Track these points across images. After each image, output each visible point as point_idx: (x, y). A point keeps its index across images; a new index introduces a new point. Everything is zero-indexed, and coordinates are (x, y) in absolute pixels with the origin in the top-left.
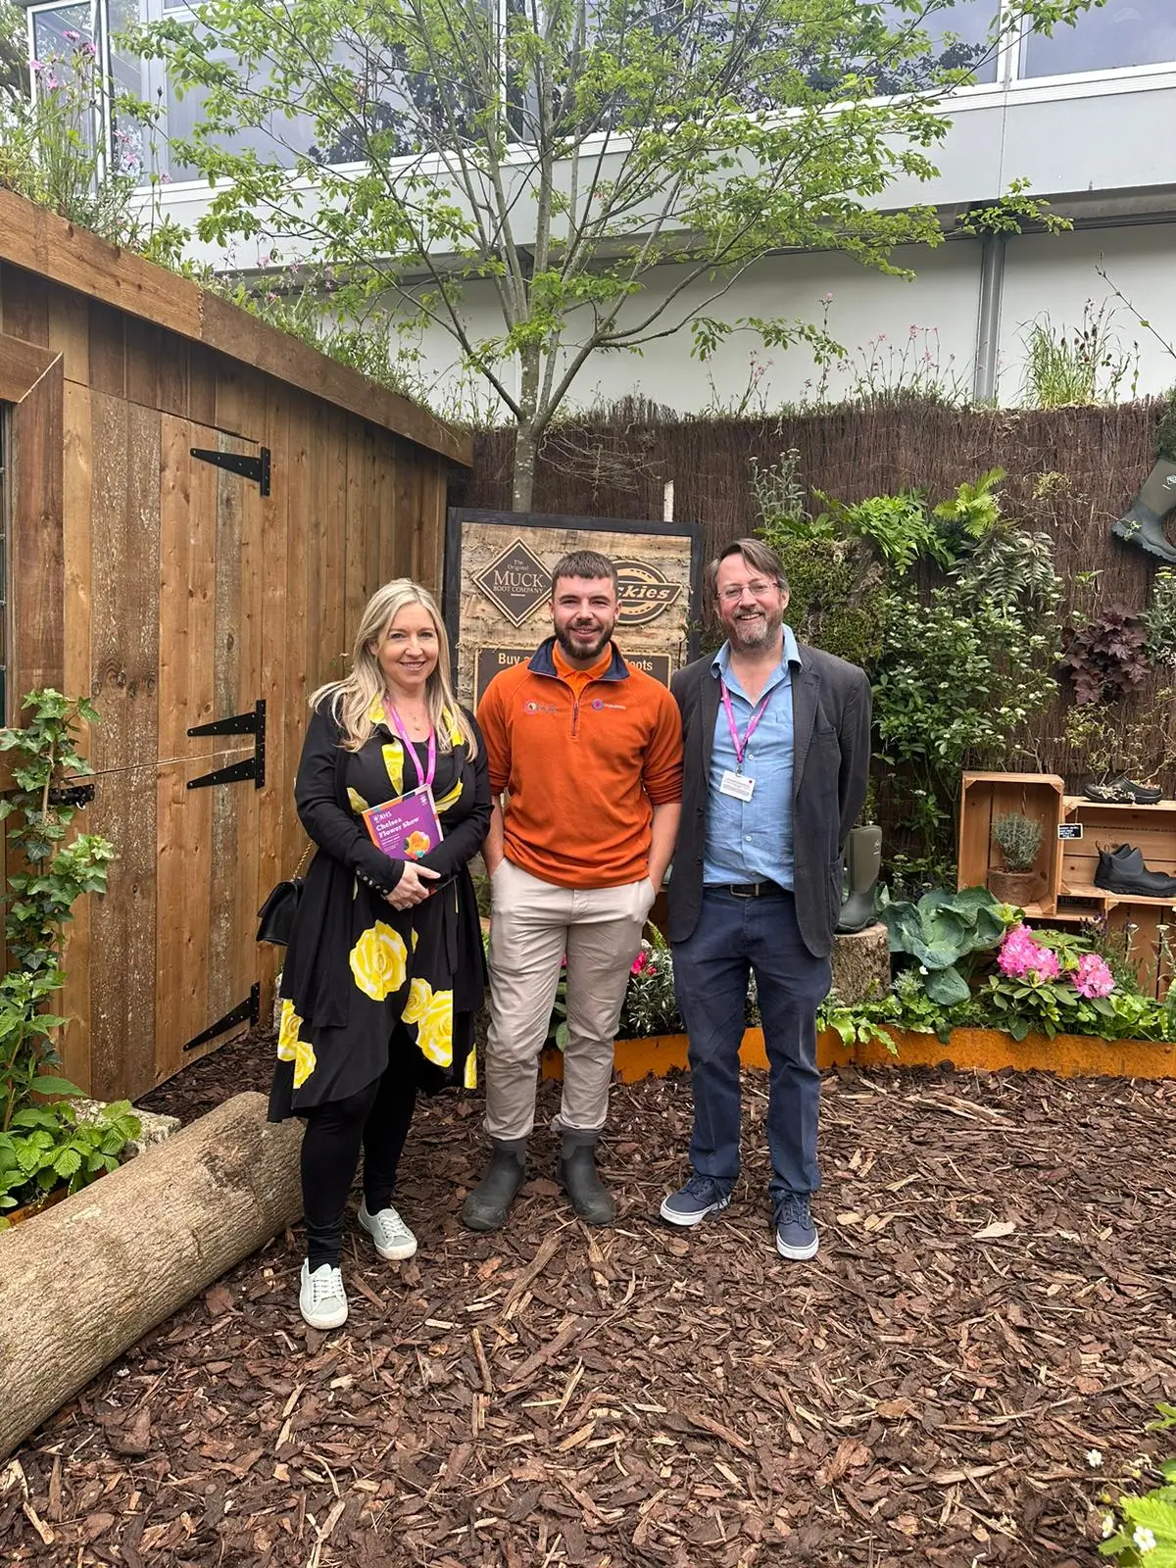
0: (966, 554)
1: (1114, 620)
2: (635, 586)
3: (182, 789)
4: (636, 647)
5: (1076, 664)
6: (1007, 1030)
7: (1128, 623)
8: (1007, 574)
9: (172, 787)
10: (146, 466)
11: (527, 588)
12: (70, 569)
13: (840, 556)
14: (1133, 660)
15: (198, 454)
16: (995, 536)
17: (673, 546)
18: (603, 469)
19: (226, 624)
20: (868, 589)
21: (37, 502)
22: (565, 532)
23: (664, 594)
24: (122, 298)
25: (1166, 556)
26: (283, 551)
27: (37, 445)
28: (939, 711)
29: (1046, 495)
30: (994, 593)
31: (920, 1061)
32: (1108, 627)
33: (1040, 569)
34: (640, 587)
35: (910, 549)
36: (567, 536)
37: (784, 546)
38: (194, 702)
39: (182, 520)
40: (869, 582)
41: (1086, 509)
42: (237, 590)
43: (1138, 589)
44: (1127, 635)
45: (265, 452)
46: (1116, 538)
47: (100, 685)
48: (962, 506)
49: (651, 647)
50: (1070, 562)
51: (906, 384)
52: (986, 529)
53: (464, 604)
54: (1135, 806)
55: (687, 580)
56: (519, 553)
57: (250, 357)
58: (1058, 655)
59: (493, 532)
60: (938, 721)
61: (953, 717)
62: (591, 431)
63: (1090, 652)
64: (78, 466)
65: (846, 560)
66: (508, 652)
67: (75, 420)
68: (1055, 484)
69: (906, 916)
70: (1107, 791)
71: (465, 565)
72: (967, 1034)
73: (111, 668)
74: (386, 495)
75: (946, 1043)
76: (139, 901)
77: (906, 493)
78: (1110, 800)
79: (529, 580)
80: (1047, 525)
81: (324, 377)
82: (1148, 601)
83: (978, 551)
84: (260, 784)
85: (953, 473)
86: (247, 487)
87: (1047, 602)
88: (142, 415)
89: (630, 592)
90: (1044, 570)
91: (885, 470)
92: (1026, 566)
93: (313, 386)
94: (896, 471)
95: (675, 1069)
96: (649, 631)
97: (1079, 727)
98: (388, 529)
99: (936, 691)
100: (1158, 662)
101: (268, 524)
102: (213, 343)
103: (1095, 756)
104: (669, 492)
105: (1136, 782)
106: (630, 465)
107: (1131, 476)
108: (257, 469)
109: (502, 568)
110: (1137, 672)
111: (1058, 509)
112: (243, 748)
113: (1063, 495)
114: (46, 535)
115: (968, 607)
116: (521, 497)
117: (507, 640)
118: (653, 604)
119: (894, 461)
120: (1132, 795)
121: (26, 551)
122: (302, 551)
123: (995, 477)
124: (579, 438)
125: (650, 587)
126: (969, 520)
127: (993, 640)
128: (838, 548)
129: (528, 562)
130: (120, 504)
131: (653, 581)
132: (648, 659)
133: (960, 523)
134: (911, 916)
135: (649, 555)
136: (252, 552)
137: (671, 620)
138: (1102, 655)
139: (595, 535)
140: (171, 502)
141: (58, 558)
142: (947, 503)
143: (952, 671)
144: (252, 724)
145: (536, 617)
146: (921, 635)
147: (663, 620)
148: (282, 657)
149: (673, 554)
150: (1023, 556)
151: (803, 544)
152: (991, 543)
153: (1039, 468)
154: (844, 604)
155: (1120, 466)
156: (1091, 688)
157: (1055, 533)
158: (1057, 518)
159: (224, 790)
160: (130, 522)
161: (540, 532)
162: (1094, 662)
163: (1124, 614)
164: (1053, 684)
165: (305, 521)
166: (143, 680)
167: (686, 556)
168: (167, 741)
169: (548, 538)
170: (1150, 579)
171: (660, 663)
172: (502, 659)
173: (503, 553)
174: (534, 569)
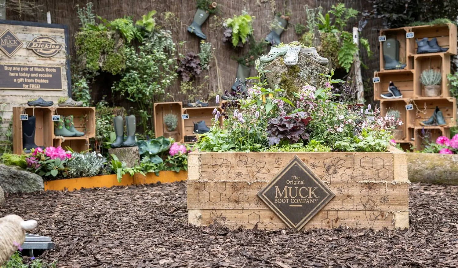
0: (147, 37)
1: (191, 56)
2: (48, 44)
4: (50, 64)
5: (182, 70)
6: (174, 170)
7: (195, 57)
8: (160, 43)
11: (12, 45)
13: (110, 37)
14: (197, 68)
16: (155, 31)
17: (58, 32)
18: (22, 7)
20: (119, 47)
22: (23, 26)
23: (57, 47)
25: (203, 37)
28: (145, 84)
29: (168, 19)
30: (156, 48)
31: (151, 182)
32: (190, 58)
33: (169, 41)
34: (50, 44)
35: (131, 34)
36: (24, 28)
37: (91, 33)
40: (120, 45)
41: (179, 23)
43: (196, 47)
44: (195, 61)
46: (189, 32)
48: (144, 22)
49: (55, 64)
50: (177, 39)
52: (152, 29)
54: (201, 108)
55: (64, 42)
56: (8, 33)
58: (176, 67)
60: (145, 87)
61: (149, 85)
63: (185, 66)
65: (112, 38)
66: (8, 66)
68: (170, 16)
69: (142, 144)
70: (194, 104)
72: (163, 173)
75: (158, 176)
77: (126, 18)
78: (195, 107)
79: (13, 42)
80: (169, 28)
82: (199, 50)
83: (150, 35)
85: (140, 12)
87: (172, 51)
89: (46, 46)
90: (170, 41)
91: (119, 11)
92: (165, 40)
94: (122, 11)
95: (83, 188)
96: (54, 59)
97: (185, 87)
99: (143, 78)
100: (204, 69)
103: (190, 96)
104: (49, 15)
105: (201, 101)
106: (30, 6)
107: (191, 14)
109: (3, 38)
110: (198, 71)
111: (172, 23)
113: (173, 19)
115: (149, 52)
116: (2, 15)
117: (7, 62)
118: (54, 50)
119: (121, 7)
120: (200, 105)
123: (153, 13)
125: (53, 45)
126: (146, 26)
127: (158, 61)
128: (109, 34)
129: (12, 36)
131: (54, 43)
132: (54, 68)
133: (144, 27)
134: (144, 144)
135: (51, 34)
137: (60, 55)
138: (189, 67)
139: (33, 28)
142: (140, 21)
143: (148, 71)
145: (16, 54)
146: (137, 61)
147: (58, 55)
149: (59, 34)
150: (163, 37)
151: (97, 33)
152: (154, 33)
153: (165, 11)
154: (112, 52)
155: (188, 11)
156: (187, 77)
157: (172, 30)
158: (172, 25)
161: (15, 26)
162: (187, 69)
163: (194, 54)
164: (176, 75)
167: (63, 35)
169: (18, 29)
170: (199, 44)
171: (58, 69)
172: (6, 68)
173: (4, 33)
174: (14, 38)
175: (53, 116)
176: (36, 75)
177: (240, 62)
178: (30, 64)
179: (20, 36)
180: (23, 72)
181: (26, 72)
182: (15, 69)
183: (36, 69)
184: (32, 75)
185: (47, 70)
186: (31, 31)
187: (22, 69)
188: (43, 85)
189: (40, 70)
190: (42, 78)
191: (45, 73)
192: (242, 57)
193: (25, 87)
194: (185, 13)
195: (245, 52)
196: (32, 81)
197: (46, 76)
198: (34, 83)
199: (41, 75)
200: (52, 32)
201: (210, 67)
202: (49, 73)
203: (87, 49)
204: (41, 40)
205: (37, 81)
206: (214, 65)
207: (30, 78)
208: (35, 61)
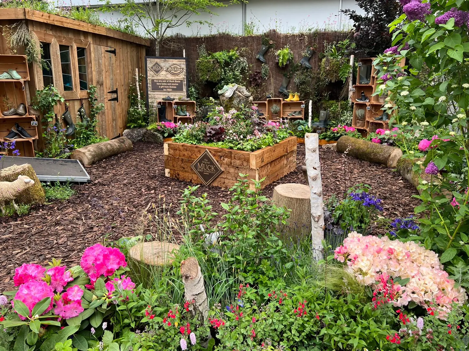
1: (256, 72)
3: (107, 101)
4: (177, 78)
7: (259, 73)
8: (239, 65)
9: (106, 100)
10: (100, 54)
11: (158, 69)
12: (93, 69)
13: (212, 62)
15: (106, 51)
16: (237, 58)
17: (182, 61)
18: (173, 46)
19: (111, 76)
21: (89, 61)
23: (181, 69)
24: (97, 32)
25: (263, 61)
26: (118, 65)
27: (88, 53)
30: (237, 69)
32: (256, 74)
33: (244, 64)
35: (223, 61)
36: (165, 60)
38: (108, 88)
39: (105, 61)
40: (217, 67)
41: (252, 53)
42: (113, 71)
44: (258, 75)
45: (115, 49)
46: (257, 59)
47: (97, 85)
48: (231, 53)
49: (180, 78)
50: (250, 63)
51: (224, 32)
52: (235, 57)
53: (148, 72)
55: (185, 67)
56: (157, 63)
57: (112, 36)
58: (248, 79)
59: (152, 60)
62: (171, 39)
64: (93, 55)
66: (156, 80)
67: (92, 49)
68: (246, 49)
71: (148, 65)
73: (98, 82)
74: (135, 53)
76: (103, 116)
77: (224, 51)
80: (245, 56)
81: (123, 36)
82: (261, 69)
83: (234, 61)
84: (118, 102)
85: (230, 47)
86: (113, 55)
87: (246, 70)
88: (99, 47)
89: (176, 69)
93: (121, 38)
96: (179, 76)
97: (251, 90)
98: (135, 59)
100: (264, 79)
101: (116, 60)
102: (107, 35)
104: (184, 51)
106: (178, 45)
107: (259, 47)
108: (114, 52)
109: (154, 66)
110: (260, 81)
111: (248, 53)
112: (115, 96)
113: (248, 51)
114: (90, 65)
116: (157, 53)
117: (156, 78)
118: (179, 71)
121: (88, 67)
122: (121, 64)
123: (236, 48)
124: (169, 41)
129: (158, 64)
130: (97, 60)
131: (179, 67)
132: (179, 80)
133: (232, 56)
135: (178, 63)
136: (114, 65)
137: (183, 74)
138: (255, 79)
140: (103, 58)
141: (91, 68)
144: (116, 92)
145: (160, 74)
148: (119, 81)
149: (183, 63)
150: (242, 62)
152: (236, 60)
154: (213, 71)
155: (257, 46)
156: (253, 84)
157: (247, 58)
159: (113, 102)
160: (99, 62)
161: (160, 59)
163: (258, 71)
164: (246, 83)
165: (121, 59)
166: (102, 85)
167: (185, 63)
168: (105, 94)
169: (161, 61)
170: (261, 65)
171: (181, 81)
172: (155, 81)
173: (154, 63)
174: (159, 66)
175: (173, 106)
176: (170, 84)
177: (284, 75)
178: (167, 79)
179: (162, 64)
180: (163, 83)
181: (165, 83)
182: (159, 81)
183: (170, 81)
184: (168, 84)
185: (176, 81)
186: (168, 61)
187: (163, 81)
188: (173, 89)
189: (172, 81)
190: (173, 86)
191: (174, 83)
192: (286, 73)
193: (165, 90)
194: (255, 47)
195: (288, 70)
196: (168, 87)
197: (175, 84)
198: (169, 88)
199: (173, 84)
200: (179, 61)
201: (268, 78)
202: (177, 83)
203: (201, 69)
204: (173, 66)
205: (170, 87)
206: (270, 77)
207: (167, 85)
208: (170, 77)
